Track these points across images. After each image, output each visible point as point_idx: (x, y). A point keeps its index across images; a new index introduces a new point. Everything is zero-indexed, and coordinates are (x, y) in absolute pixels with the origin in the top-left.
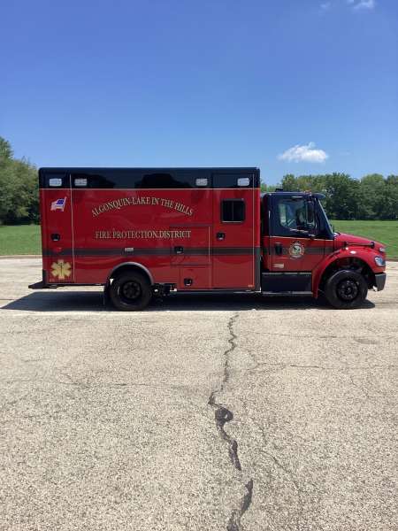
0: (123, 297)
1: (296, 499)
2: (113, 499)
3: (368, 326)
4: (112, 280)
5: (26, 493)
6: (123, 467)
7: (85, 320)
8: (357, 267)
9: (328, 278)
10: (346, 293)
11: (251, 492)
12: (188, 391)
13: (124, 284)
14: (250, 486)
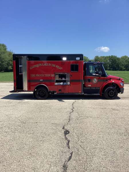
0: (39, 95)
1: (85, 158)
2: (29, 157)
3: (117, 105)
4: (36, 90)
5: (3, 155)
6: (33, 147)
7: (27, 102)
8: (115, 86)
9: (105, 90)
10: (111, 94)
11: (72, 155)
12: (56, 125)
13: (40, 91)
14: (72, 154)
